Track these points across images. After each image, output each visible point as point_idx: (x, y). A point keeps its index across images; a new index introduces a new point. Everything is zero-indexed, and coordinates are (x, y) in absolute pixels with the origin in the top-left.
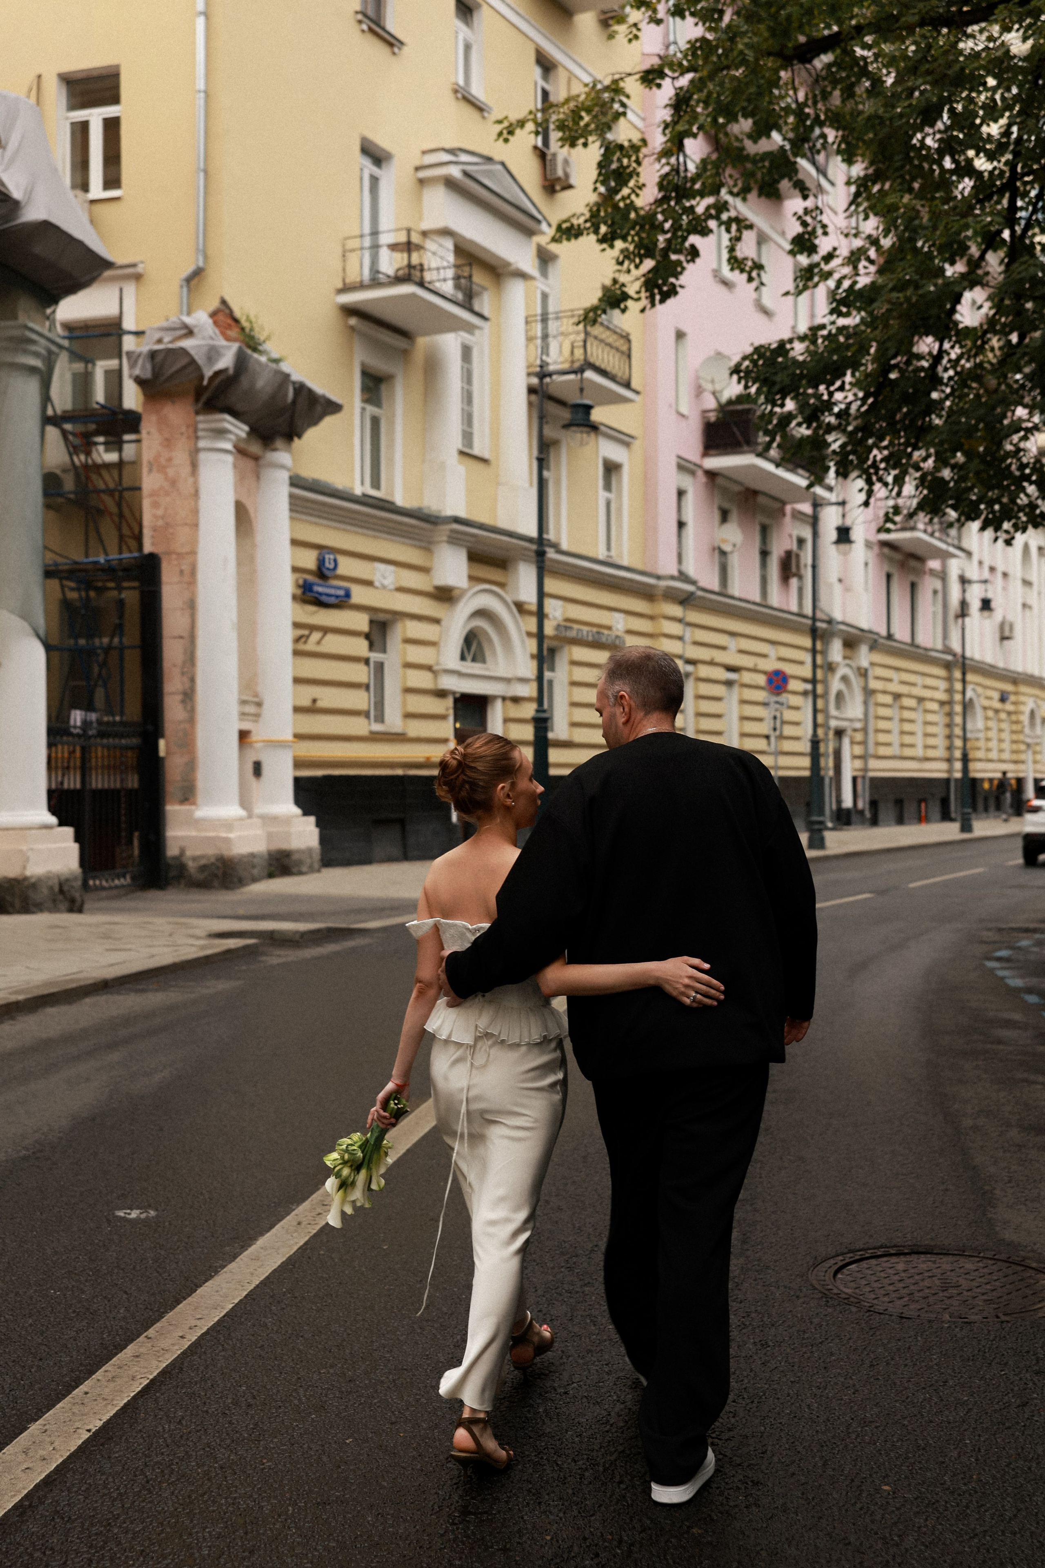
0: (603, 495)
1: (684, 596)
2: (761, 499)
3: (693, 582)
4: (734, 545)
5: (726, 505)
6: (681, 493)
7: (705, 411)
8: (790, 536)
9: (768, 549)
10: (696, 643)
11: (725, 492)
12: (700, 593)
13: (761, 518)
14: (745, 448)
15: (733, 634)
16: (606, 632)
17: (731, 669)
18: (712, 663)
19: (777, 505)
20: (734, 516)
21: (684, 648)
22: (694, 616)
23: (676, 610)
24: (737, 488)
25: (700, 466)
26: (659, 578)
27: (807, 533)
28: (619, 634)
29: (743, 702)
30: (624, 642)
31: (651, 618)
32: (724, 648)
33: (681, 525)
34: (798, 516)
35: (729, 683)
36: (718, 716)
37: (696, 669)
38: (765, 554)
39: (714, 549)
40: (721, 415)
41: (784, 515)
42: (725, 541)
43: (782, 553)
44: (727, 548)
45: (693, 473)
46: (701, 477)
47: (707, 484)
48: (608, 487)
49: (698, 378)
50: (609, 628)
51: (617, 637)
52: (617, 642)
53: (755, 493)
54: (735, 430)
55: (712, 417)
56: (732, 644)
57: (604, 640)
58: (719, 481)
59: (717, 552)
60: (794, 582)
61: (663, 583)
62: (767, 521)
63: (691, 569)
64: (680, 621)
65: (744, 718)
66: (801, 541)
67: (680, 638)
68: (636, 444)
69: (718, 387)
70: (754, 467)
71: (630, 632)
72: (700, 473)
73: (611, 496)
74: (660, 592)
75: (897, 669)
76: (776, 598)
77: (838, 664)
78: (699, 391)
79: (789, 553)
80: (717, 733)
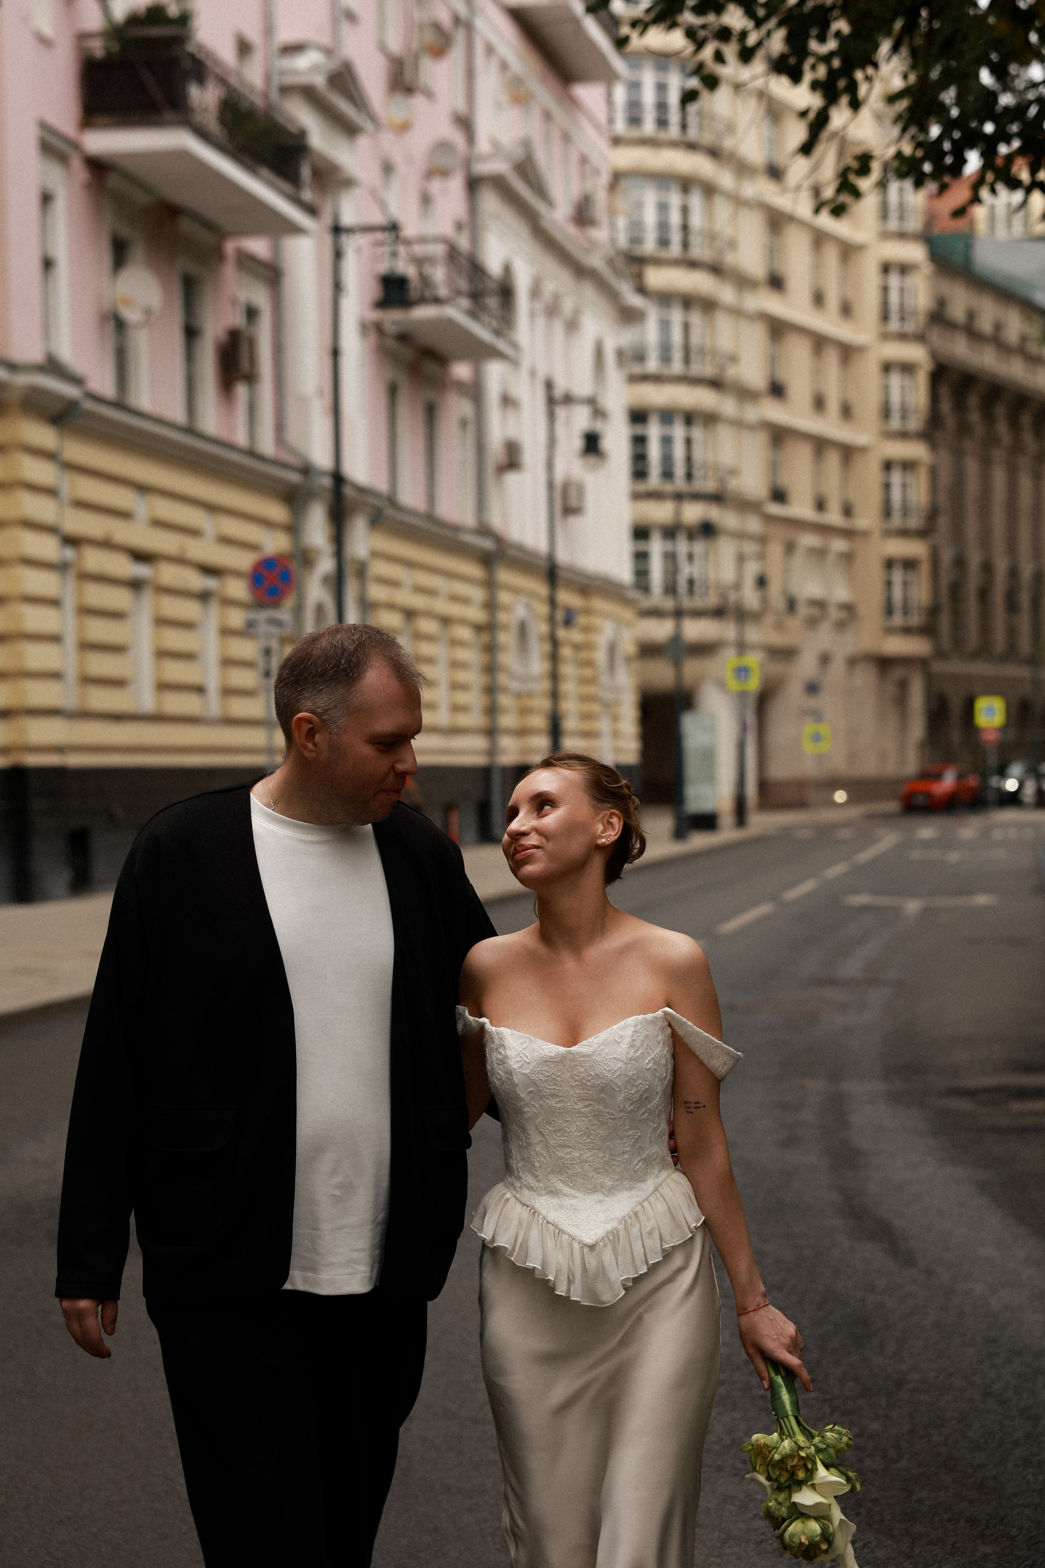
1: (58, 408)
2: (185, 226)
3: (77, 380)
4: (148, 312)
5: (125, 231)
6: (46, 199)
7: (83, 36)
8: (235, 301)
9: (196, 324)
10: (81, 504)
11: (120, 203)
12: (88, 405)
13: (185, 264)
14: (168, 116)
15: (141, 488)
17: (139, 557)
18: (107, 544)
19: (207, 238)
20: (138, 253)
21: (60, 514)
22: (77, 450)
23: (44, 436)
24: (142, 199)
25: (76, 146)
26: (12, 368)
27: (260, 298)
29: (161, 621)
31: (1, 449)
32: (125, 515)
33: (48, 264)
34: (248, 264)
35: (136, 585)
36: (117, 649)
37: (79, 555)
38: (191, 333)
39: (106, 316)
40: (115, 47)
41: (224, 259)
42: (127, 302)
43: (222, 336)
44: (131, 315)
45: (64, 158)
46: (81, 170)
47: (88, 185)
53: (174, 212)
54: (146, 76)
55: (97, 48)
56: (141, 507)
58: (113, 181)
59: (110, 323)
60: (241, 391)
61: (21, 380)
62: (194, 269)
63: (66, 354)
64: (49, 455)
65: (162, 654)
66: (251, 314)
67: (51, 492)
70: (184, 156)
72: (76, 162)
74: (16, 398)
75: (410, 564)
76: (211, 422)
79: (233, 335)
80: (117, 683)
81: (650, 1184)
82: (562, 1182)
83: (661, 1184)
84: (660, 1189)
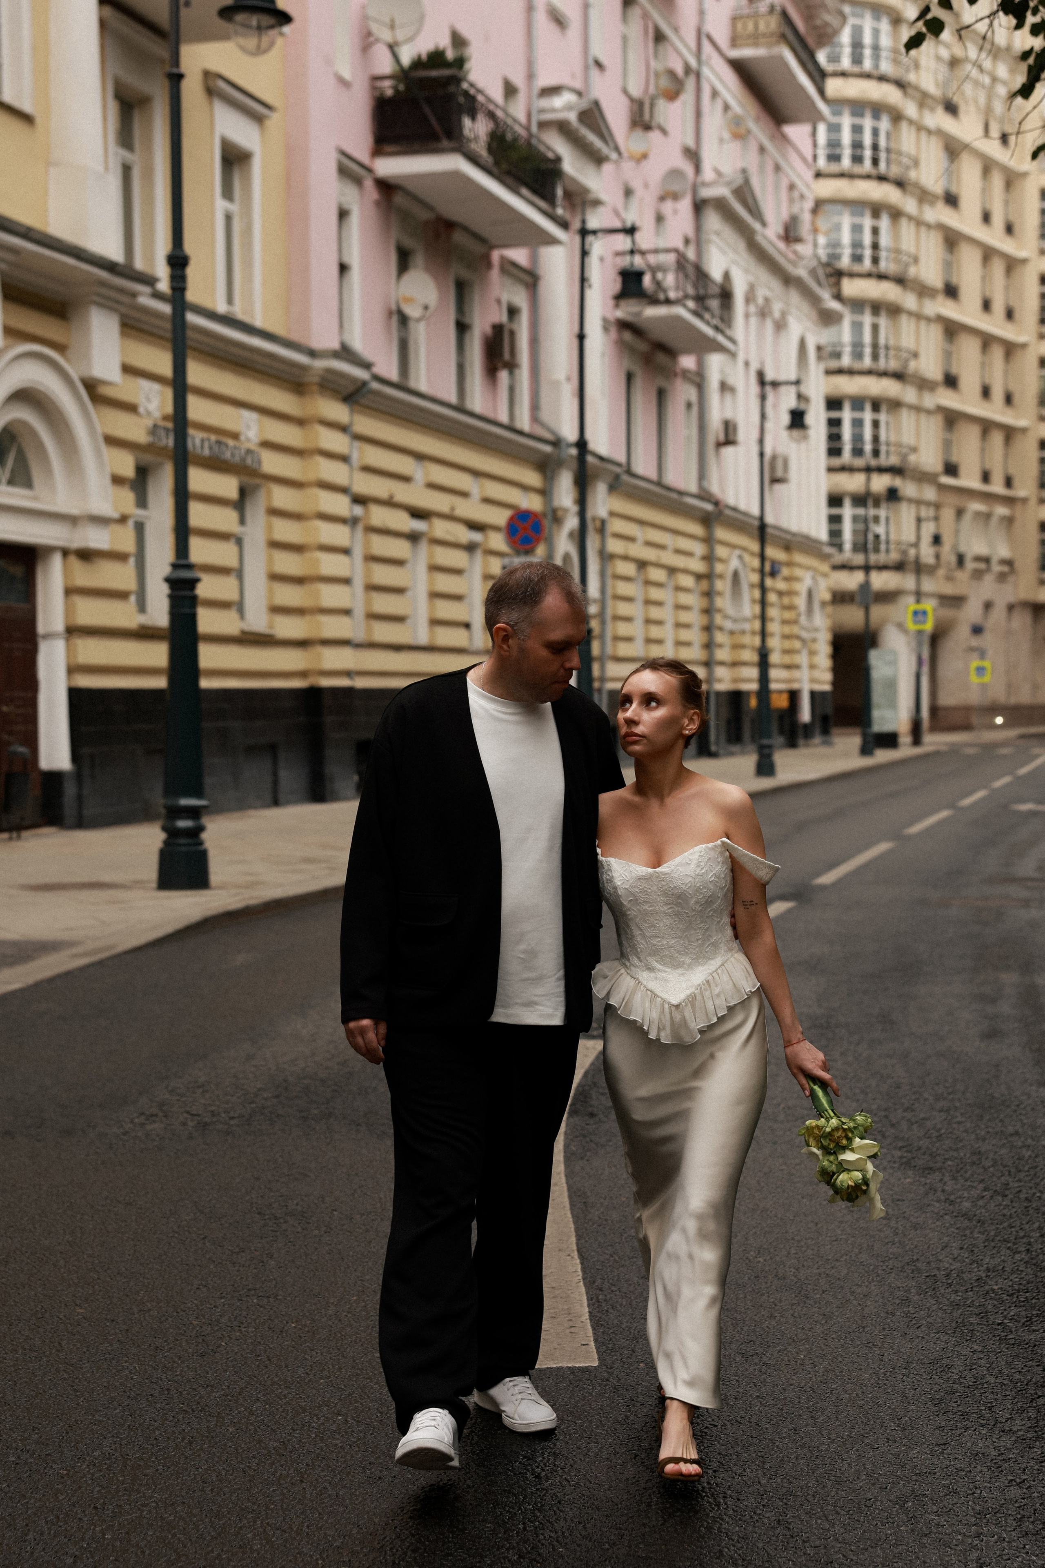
0: (221, 205)
1: (351, 388)
2: (458, 237)
3: (367, 366)
4: (426, 308)
5: (409, 242)
6: (343, 214)
7: (376, 78)
8: (499, 302)
9: (467, 320)
10: (367, 469)
11: (405, 217)
12: (375, 385)
13: (458, 269)
14: (445, 143)
15: (420, 457)
16: (231, 442)
17: (418, 514)
18: (390, 503)
19: (477, 248)
20: (419, 259)
21: (351, 477)
22: (366, 425)
23: (338, 411)
24: (425, 215)
25: (369, 170)
26: (312, 353)
27: (520, 299)
28: (252, 446)
29: (435, 568)
30: (260, 462)
31: (300, 422)
32: (406, 479)
33: (343, 268)
34: (510, 268)
35: (413, 537)
36: (400, 591)
37: (367, 512)
38: (462, 328)
39: (390, 314)
40: (401, 87)
41: (489, 265)
42: (409, 300)
43: (488, 330)
44: (413, 312)
45: (358, 181)
46: (371, 192)
47: (378, 204)
48: (228, 193)
49: (365, 18)
50: (235, 436)
51: (249, 451)
52: (249, 461)
53: (449, 225)
54: (427, 110)
55: (388, 88)
56: (419, 472)
57: (228, 455)
58: (399, 199)
59: (395, 319)
60: (503, 375)
61: (320, 364)
62: (465, 274)
63: (358, 345)
64: (343, 429)
65: (435, 595)
66: (513, 312)
67: (344, 459)
68: (274, 120)
69: (400, 35)
70: (458, 177)
71: (267, 445)
72: (369, 183)
73: (234, 208)
74: (316, 379)
75: (641, 522)
76: (477, 401)
77: (566, 511)
78: (367, 41)
79: (498, 329)
80: (399, 619)
81: (718, 961)
82: (657, 961)
83: (726, 961)
84: (725, 965)
